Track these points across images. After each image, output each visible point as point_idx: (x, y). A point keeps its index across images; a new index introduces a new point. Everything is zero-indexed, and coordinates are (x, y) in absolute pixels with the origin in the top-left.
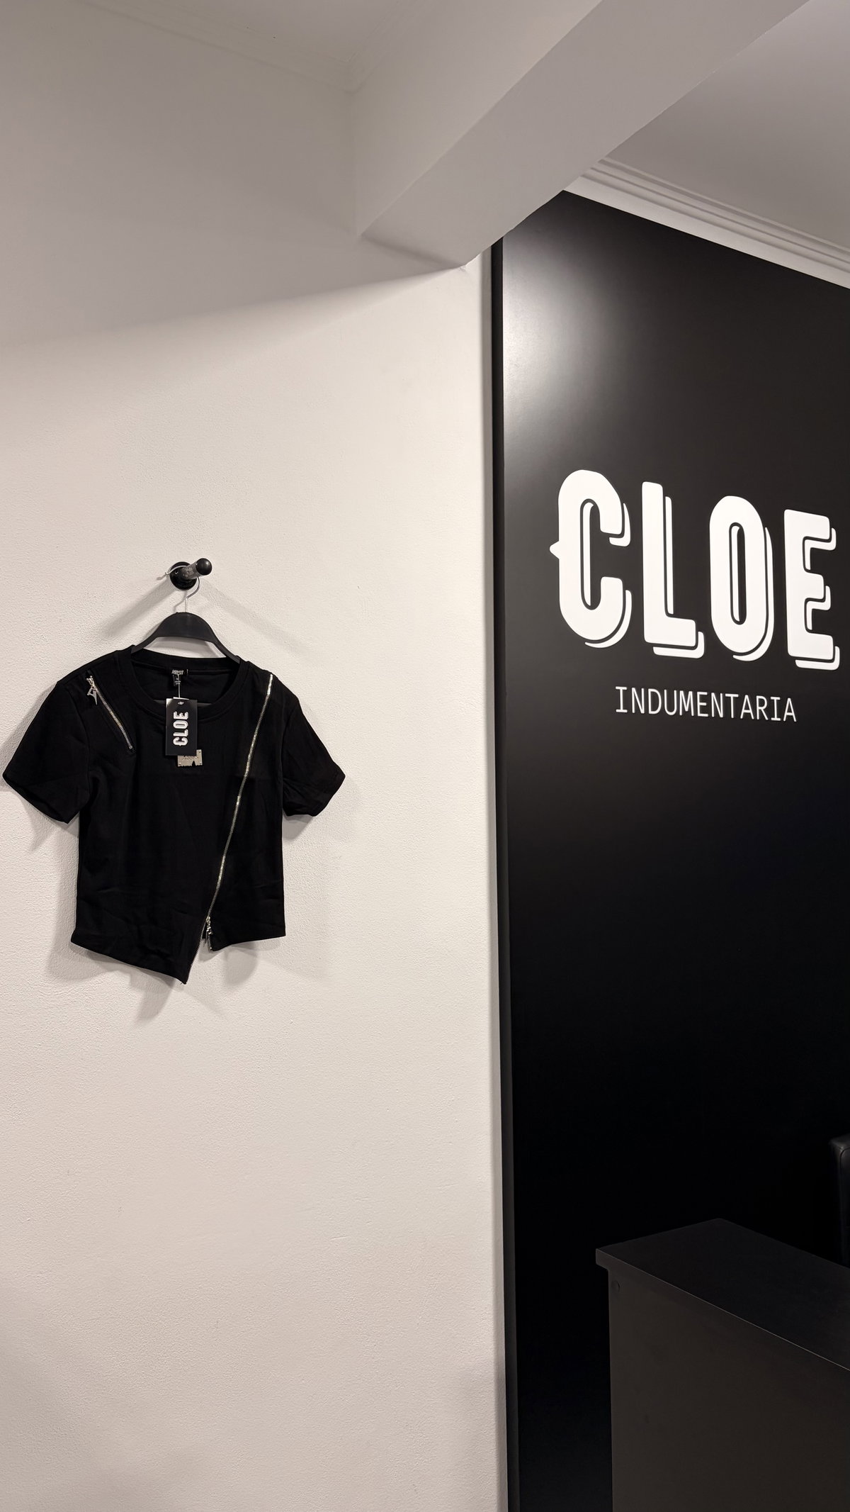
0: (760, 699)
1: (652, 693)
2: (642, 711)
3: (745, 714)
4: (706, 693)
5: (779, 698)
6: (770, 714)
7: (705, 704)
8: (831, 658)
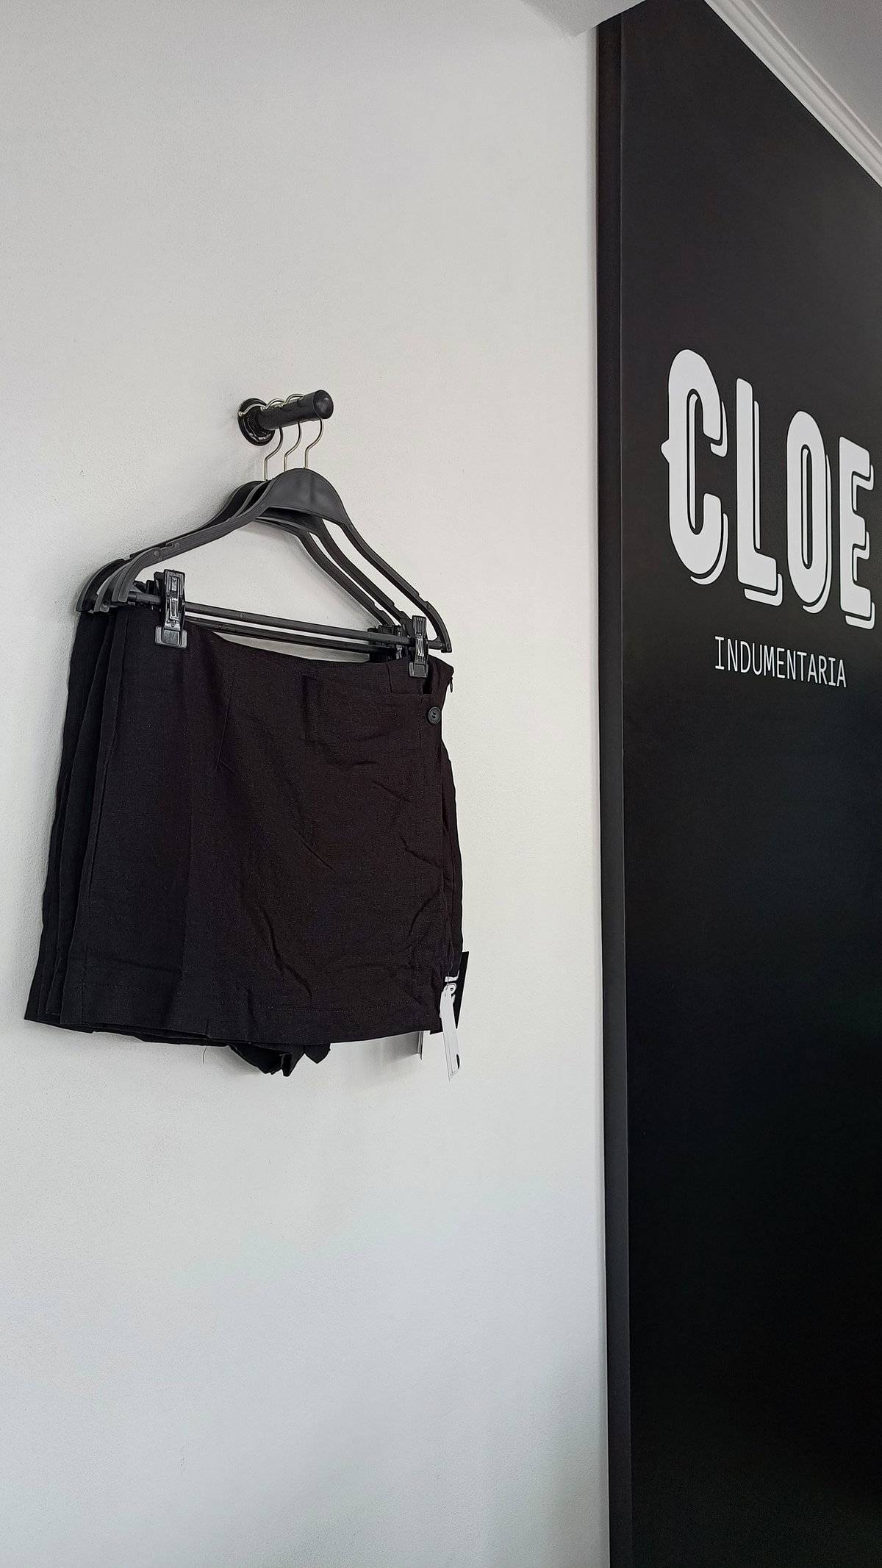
0: (822, 660)
1: (743, 645)
2: (736, 670)
3: (811, 676)
4: (783, 650)
5: (834, 660)
6: (829, 680)
7: (782, 663)
8: (869, 616)
